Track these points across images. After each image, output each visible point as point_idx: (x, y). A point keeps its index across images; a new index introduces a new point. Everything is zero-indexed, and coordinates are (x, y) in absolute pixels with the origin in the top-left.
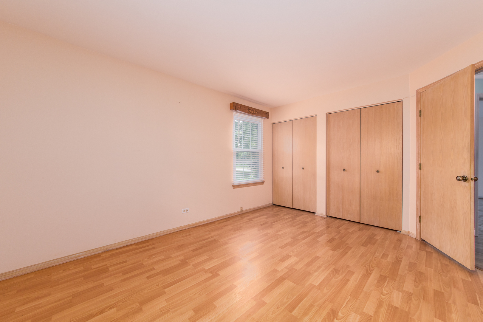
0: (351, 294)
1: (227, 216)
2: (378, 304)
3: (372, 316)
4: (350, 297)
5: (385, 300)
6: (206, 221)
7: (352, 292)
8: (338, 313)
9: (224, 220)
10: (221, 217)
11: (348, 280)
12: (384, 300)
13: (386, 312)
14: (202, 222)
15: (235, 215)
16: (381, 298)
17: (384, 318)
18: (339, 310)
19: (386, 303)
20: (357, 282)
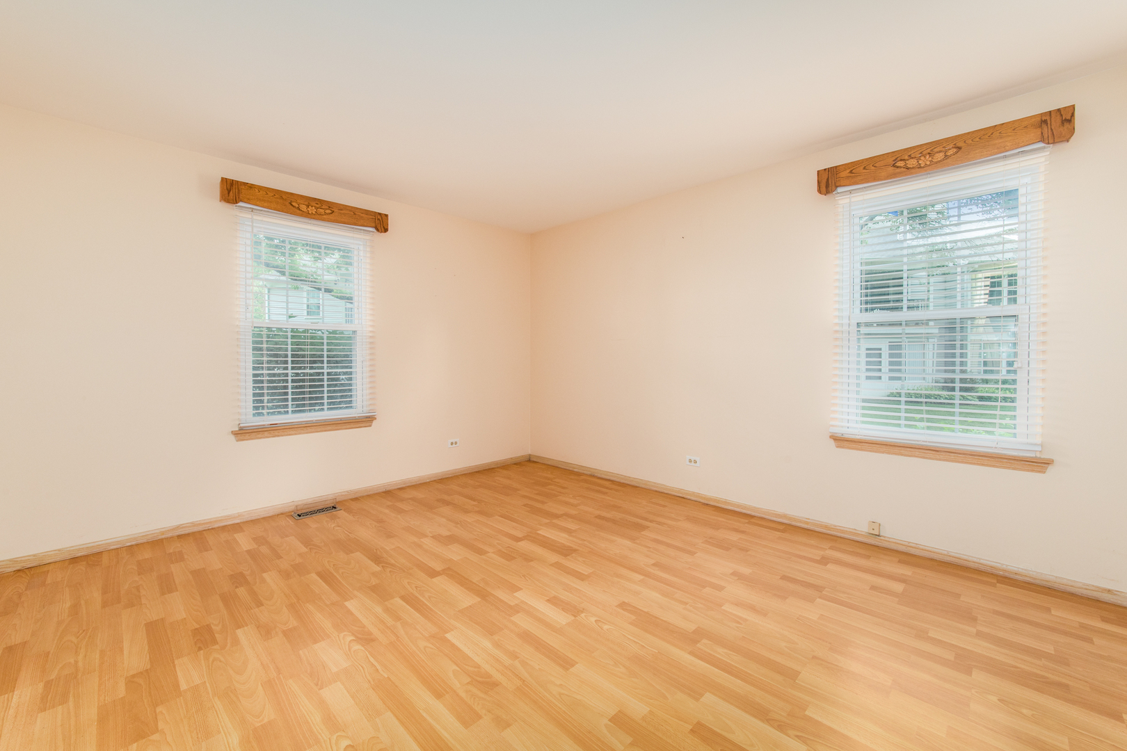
0: (391, 680)
1: (807, 523)
2: (334, 717)
3: (319, 689)
4: (386, 676)
5: (333, 741)
6: (739, 506)
7: (396, 686)
8: (363, 646)
9: (782, 527)
10: (785, 516)
11: (438, 695)
12: (335, 737)
13: (309, 720)
14: (726, 502)
15: (842, 535)
16: (343, 734)
17: (301, 708)
18: (366, 649)
19: (325, 738)
20: (424, 714)
